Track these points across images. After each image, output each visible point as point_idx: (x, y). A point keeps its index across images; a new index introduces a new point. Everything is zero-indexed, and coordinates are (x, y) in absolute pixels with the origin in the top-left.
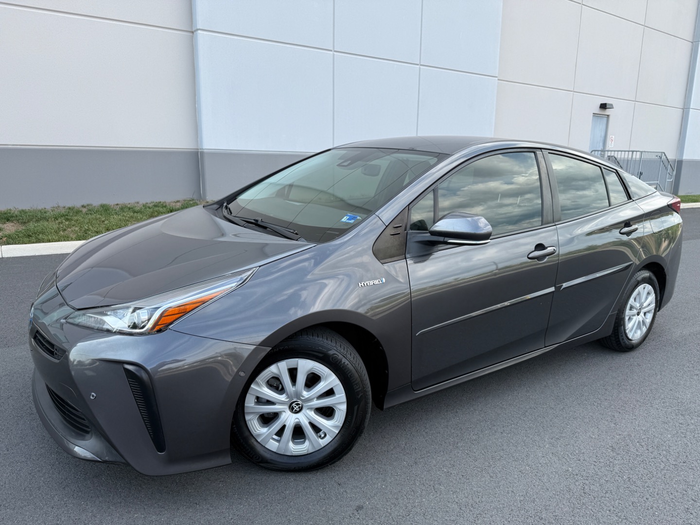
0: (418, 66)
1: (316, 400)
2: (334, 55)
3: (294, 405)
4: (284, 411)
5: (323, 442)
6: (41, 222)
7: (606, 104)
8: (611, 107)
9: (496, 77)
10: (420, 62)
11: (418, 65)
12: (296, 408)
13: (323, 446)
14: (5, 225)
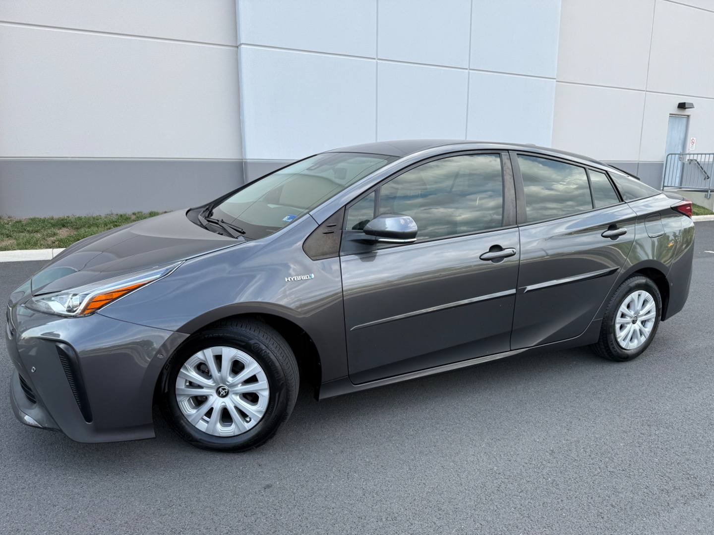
0: (467, 71)
1: (241, 386)
2: (377, 63)
3: (220, 389)
4: (212, 395)
5: (248, 426)
6: (92, 228)
7: (685, 103)
8: (691, 106)
9: (555, 79)
10: (469, 67)
11: (467, 69)
12: (223, 392)
13: (248, 429)
14: (61, 231)
